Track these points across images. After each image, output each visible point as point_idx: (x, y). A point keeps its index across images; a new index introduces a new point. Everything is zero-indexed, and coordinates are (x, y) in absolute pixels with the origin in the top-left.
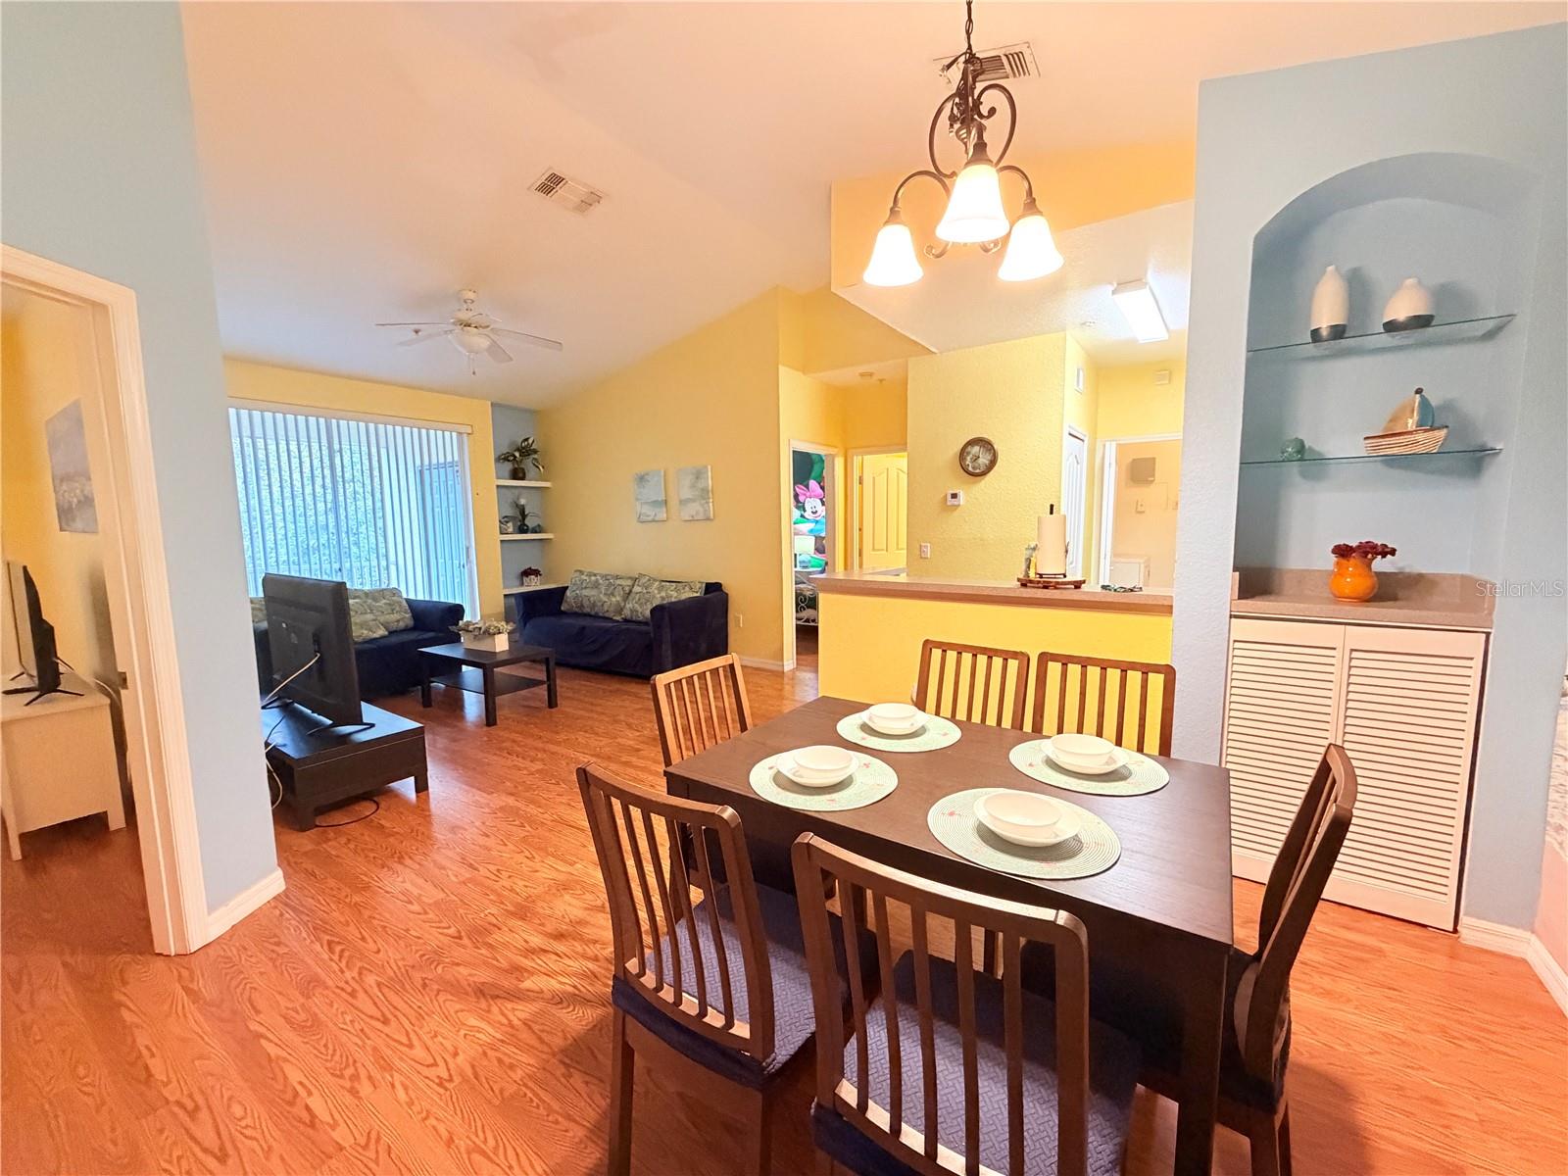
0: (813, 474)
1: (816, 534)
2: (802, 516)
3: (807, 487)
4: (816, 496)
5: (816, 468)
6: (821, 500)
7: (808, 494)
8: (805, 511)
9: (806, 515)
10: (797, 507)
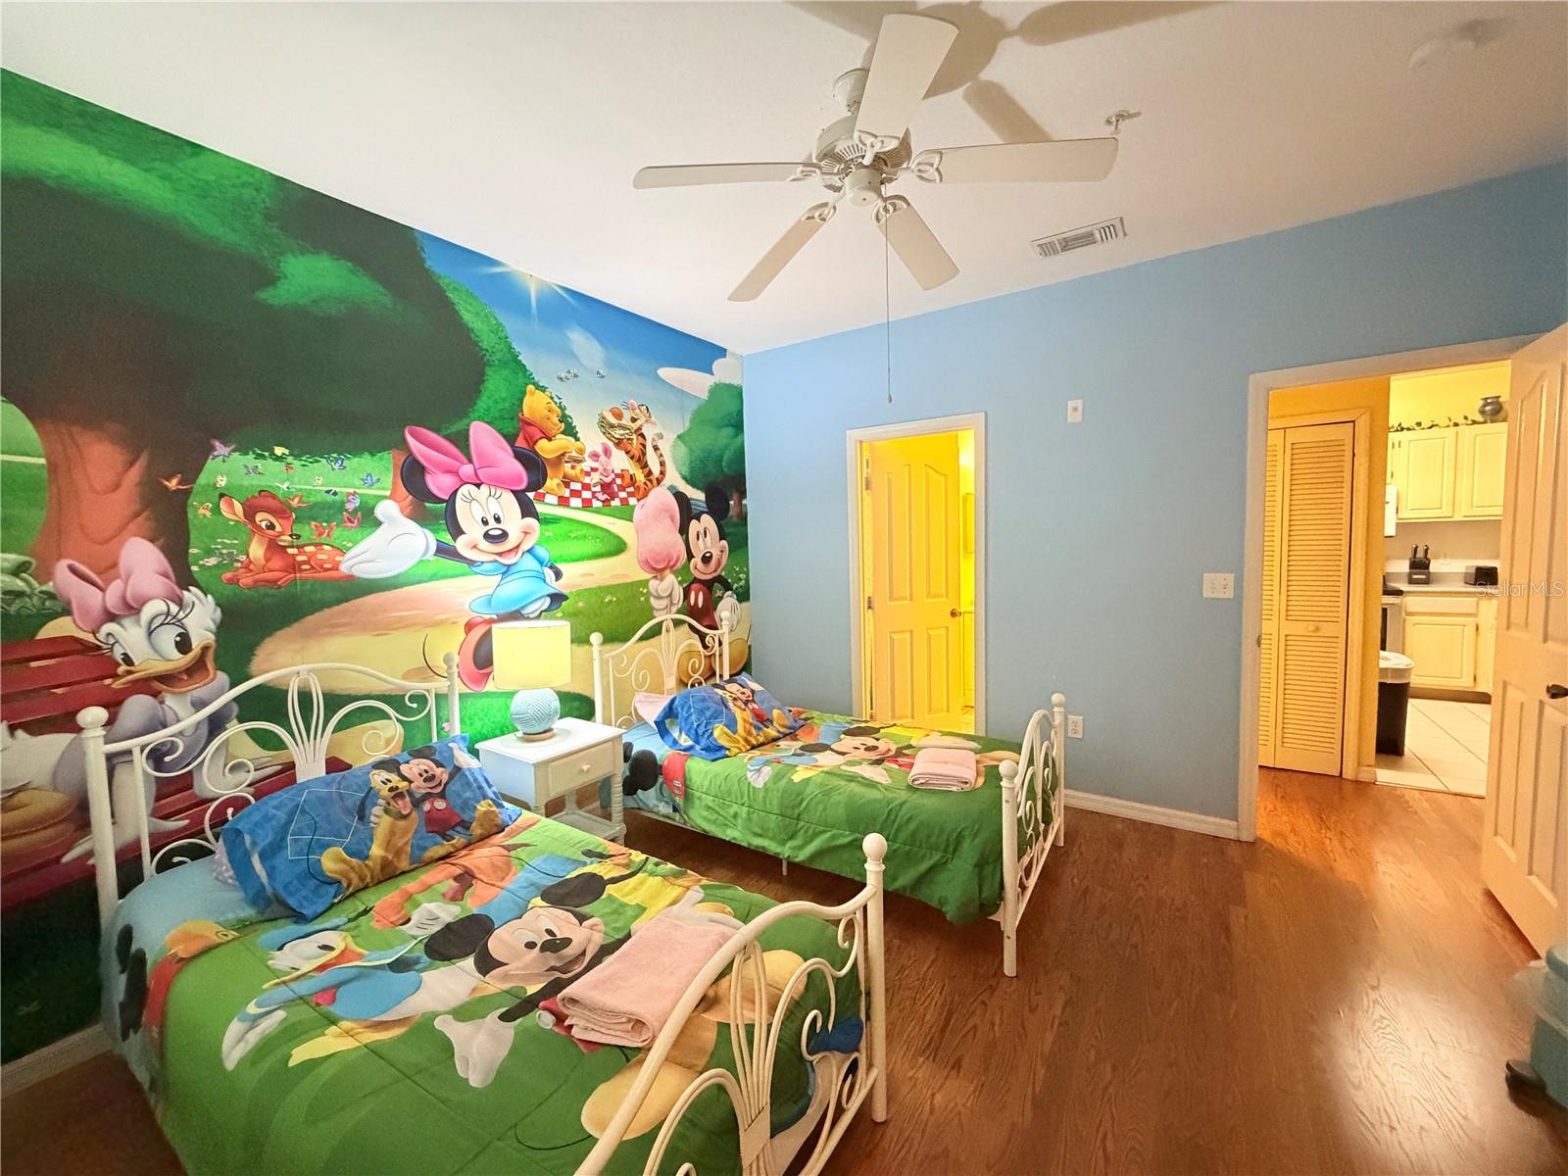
0: (483, 403)
1: (508, 612)
2: (445, 551)
3: (461, 441)
4: (499, 482)
5: (495, 387)
6: (519, 495)
7: (467, 469)
8: (457, 531)
9: (461, 545)
10: (419, 516)
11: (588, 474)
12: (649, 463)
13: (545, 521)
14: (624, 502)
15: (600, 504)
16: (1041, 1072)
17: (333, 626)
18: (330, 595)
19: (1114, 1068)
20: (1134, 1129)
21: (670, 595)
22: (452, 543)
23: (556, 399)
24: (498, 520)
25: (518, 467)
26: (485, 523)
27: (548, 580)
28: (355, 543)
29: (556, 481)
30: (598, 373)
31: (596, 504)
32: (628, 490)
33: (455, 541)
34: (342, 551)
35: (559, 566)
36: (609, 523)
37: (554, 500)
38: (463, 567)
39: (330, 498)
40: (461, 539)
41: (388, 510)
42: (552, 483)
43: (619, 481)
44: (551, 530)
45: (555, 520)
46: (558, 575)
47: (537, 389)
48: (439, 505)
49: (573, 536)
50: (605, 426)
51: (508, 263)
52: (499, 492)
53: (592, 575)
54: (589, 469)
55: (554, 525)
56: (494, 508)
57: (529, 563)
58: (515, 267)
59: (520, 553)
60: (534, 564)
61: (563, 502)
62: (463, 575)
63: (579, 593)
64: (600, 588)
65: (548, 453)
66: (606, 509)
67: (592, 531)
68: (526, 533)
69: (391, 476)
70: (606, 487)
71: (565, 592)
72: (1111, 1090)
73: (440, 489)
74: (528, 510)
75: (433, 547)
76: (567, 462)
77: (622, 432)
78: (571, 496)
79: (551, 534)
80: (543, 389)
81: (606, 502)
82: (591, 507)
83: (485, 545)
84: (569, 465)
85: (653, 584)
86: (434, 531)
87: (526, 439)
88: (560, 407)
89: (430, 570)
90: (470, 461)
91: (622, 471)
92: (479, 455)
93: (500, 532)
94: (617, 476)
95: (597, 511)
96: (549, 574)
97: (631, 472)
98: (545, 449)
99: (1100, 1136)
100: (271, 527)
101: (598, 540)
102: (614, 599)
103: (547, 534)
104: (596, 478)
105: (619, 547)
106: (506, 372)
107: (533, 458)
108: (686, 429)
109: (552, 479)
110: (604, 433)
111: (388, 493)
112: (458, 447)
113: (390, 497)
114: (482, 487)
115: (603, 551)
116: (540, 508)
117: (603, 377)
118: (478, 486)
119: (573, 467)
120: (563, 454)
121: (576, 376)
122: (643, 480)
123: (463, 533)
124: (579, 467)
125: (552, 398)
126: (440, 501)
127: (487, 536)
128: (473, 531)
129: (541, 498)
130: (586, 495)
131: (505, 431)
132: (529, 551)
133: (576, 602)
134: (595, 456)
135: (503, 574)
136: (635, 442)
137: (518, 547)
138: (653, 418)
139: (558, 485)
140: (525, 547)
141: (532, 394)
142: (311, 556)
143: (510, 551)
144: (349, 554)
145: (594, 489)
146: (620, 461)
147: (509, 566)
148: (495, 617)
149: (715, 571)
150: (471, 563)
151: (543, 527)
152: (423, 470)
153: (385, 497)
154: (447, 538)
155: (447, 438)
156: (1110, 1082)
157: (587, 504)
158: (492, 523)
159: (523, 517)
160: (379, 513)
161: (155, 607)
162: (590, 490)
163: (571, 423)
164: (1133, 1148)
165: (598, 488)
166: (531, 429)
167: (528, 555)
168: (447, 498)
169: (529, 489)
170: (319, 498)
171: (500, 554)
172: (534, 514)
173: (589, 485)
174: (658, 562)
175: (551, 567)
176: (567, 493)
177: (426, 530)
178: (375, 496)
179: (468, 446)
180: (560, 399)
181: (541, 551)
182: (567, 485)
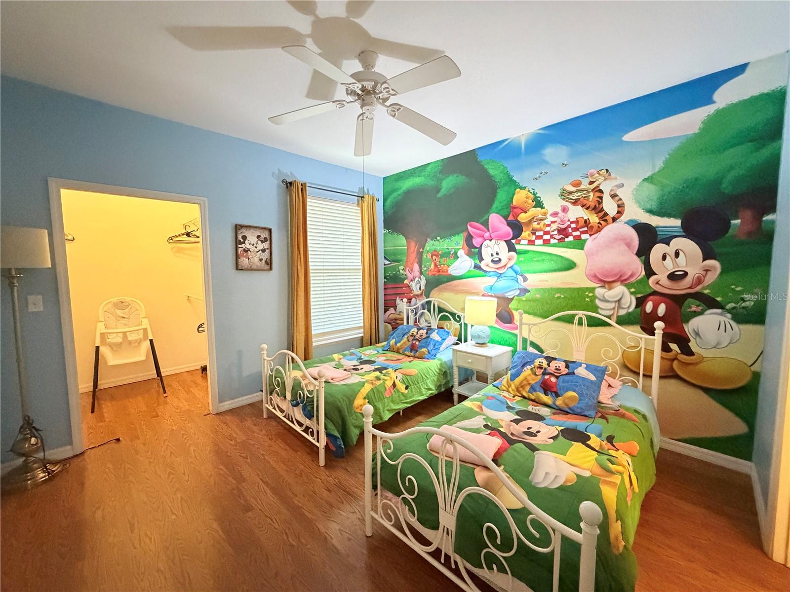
0: (494, 206)
1: (499, 294)
2: (477, 267)
3: (486, 224)
4: (499, 238)
5: (501, 196)
6: (508, 242)
7: (487, 235)
8: (481, 259)
9: (483, 265)
10: (470, 254)
11: (549, 225)
12: (604, 208)
13: (519, 253)
14: (578, 238)
15: (556, 241)
16: (309, 516)
17: (446, 289)
18: (445, 280)
19: (292, 546)
20: (267, 533)
21: (619, 301)
22: (479, 264)
23: (532, 191)
24: (497, 254)
25: (509, 229)
26: (492, 255)
27: (519, 281)
28: (452, 264)
29: (528, 232)
30: (563, 164)
31: (552, 241)
32: (581, 230)
33: (480, 262)
34: (449, 266)
35: (527, 275)
36: (562, 252)
37: (526, 242)
38: (482, 273)
39: (447, 250)
40: (483, 262)
41: (461, 253)
42: (525, 234)
43: (573, 226)
44: (522, 257)
45: (526, 252)
46: (525, 279)
47: (521, 189)
48: (476, 250)
49: (535, 260)
50: (565, 194)
51: (510, 137)
52: (499, 242)
53: (547, 281)
54: (550, 223)
55: (525, 255)
56: (496, 249)
57: (511, 273)
58: (514, 137)
59: (506, 268)
60: (513, 274)
61: (531, 242)
62: (483, 276)
63: (537, 290)
64: (551, 288)
65: (525, 219)
66: (561, 244)
67: (548, 257)
68: (510, 259)
69: (462, 241)
70: (560, 231)
71: (528, 288)
72: (285, 537)
73: (477, 244)
74: (511, 248)
75: (473, 266)
76: (535, 222)
77: (579, 194)
78: (536, 239)
79: (522, 259)
80: (524, 188)
81: (560, 240)
82: (550, 243)
83: (491, 265)
84: (536, 223)
85: (600, 292)
86: (474, 260)
87: (513, 216)
88: (534, 194)
89: (471, 274)
90: (489, 231)
91: (577, 219)
92: (492, 229)
93: (498, 259)
94: (572, 222)
95: (554, 245)
96: (520, 278)
97: (586, 218)
98: (523, 218)
99: (274, 520)
100: (435, 260)
101: (552, 262)
102: (562, 296)
103: (520, 259)
104: (554, 226)
105: (570, 265)
106: (507, 188)
107: (517, 224)
108: (657, 170)
109: (525, 232)
110: (564, 199)
111: (461, 247)
112: (485, 226)
113: (462, 249)
114: (492, 240)
115: (557, 267)
116: (518, 247)
117: (566, 165)
118: (491, 240)
119: (538, 224)
120: (533, 218)
121: (546, 173)
122: (598, 221)
123: (483, 260)
124: (542, 223)
125: (529, 191)
126: (476, 248)
127: (493, 261)
128: (487, 258)
129: (519, 242)
130: (547, 237)
131: (504, 214)
132: (510, 267)
133: (535, 294)
134: (555, 214)
135: (498, 277)
136: (591, 197)
137: (505, 266)
138: (613, 175)
139: (529, 235)
140: (509, 266)
141: (518, 193)
142: (442, 268)
143: (502, 267)
144: (451, 267)
145: (552, 233)
146: (577, 213)
147: (501, 274)
148: (493, 295)
149: (690, 288)
150: (486, 272)
151: (519, 256)
152: (472, 237)
153: (460, 249)
154: (478, 262)
155: (482, 224)
156: (288, 538)
157: (546, 242)
158: (495, 255)
159: (509, 252)
160: (458, 254)
161: (417, 279)
162: (549, 234)
163: (540, 200)
164: (262, 527)
165: (556, 232)
166: (515, 210)
167: (510, 269)
168: (479, 247)
169: (513, 239)
170: (444, 251)
171: (497, 269)
172: (514, 250)
173: (549, 231)
174: (607, 276)
175: (521, 275)
176: (534, 238)
177: (471, 259)
178: (457, 249)
179: (488, 225)
180: (533, 189)
181: (516, 268)
182: (534, 234)
